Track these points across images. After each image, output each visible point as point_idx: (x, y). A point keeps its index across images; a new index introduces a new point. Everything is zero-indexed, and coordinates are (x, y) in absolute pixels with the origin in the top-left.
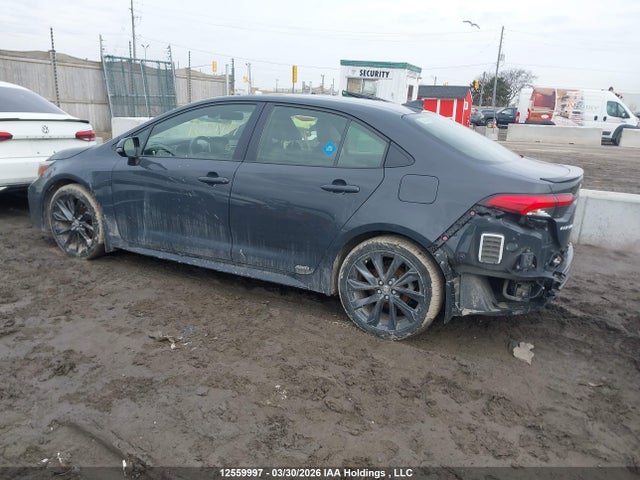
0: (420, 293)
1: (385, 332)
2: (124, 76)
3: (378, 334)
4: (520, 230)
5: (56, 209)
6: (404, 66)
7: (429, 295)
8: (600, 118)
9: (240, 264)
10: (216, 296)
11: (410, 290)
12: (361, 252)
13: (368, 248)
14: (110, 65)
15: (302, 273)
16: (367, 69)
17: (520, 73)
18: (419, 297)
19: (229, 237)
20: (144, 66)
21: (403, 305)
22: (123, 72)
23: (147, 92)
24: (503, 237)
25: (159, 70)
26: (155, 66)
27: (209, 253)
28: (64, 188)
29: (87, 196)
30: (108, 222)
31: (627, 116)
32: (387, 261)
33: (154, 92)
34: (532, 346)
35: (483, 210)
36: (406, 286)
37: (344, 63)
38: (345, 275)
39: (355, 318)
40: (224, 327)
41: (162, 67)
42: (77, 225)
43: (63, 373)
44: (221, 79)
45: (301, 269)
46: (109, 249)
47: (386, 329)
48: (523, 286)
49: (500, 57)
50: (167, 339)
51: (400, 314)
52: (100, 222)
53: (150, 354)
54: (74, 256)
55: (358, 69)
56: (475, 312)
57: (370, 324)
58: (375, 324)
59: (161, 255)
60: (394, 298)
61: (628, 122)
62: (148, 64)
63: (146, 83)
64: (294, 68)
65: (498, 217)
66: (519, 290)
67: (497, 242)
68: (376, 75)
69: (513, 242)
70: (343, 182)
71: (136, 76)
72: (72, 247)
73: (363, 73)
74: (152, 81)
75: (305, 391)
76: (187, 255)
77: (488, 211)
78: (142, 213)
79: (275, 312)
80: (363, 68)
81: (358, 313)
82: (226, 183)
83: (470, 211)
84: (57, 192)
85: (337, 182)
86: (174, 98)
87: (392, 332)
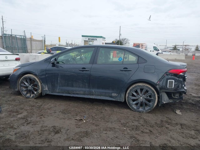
0: (152, 98)
1: (142, 111)
2: (9, 40)
3: (140, 112)
4: (178, 79)
5: (22, 82)
6: (101, 37)
7: (155, 98)
8: (152, 51)
9: (93, 95)
10: (85, 106)
11: (149, 98)
12: (134, 88)
13: (136, 87)
14: (5, 37)
15: (114, 96)
16: (90, 38)
17: (125, 39)
18: (152, 99)
19: (89, 87)
20: (16, 37)
21: (147, 102)
22: (9, 39)
23: (17, 45)
24: (174, 81)
25: (21, 38)
26: (20, 37)
27: (82, 92)
28: (26, 76)
29: (35, 78)
30: (44, 86)
31: (159, 50)
32: (142, 90)
33: (20, 45)
34: (180, 111)
35: (168, 74)
36: (147, 97)
37: (83, 36)
38: (129, 95)
39: (133, 108)
40: (95, 114)
41: (22, 37)
42: (30, 87)
43: (58, 133)
44: (41, 41)
45: (114, 94)
46: (43, 94)
47: (142, 110)
48: (177, 94)
49: (120, 35)
50: (82, 119)
51: (146, 105)
52: (40, 86)
53: (79, 124)
54: (29, 98)
55: (87, 38)
56: (166, 102)
57: (137, 109)
58: (139, 109)
59: (64, 95)
60: (144, 101)
61: (159, 52)
62: (17, 36)
63: (17, 42)
64: (59, 38)
65: (172, 76)
66: (176, 95)
67: (172, 82)
68: (93, 40)
69: (176, 82)
70: (127, 68)
71: (14, 40)
72: (28, 95)
73: (89, 39)
74: (19, 42)
75: (133, 129)
76: (74, 94)
77: (169, 74)
78: (57, 82)
79: (106, 108)
80: (89, 38)
81: (133, 106)
82: (89, 71)
83: (164, 74)
84: (23, 77)
85: (125, 68)
86: (27, 47)
87: (144, 110)
